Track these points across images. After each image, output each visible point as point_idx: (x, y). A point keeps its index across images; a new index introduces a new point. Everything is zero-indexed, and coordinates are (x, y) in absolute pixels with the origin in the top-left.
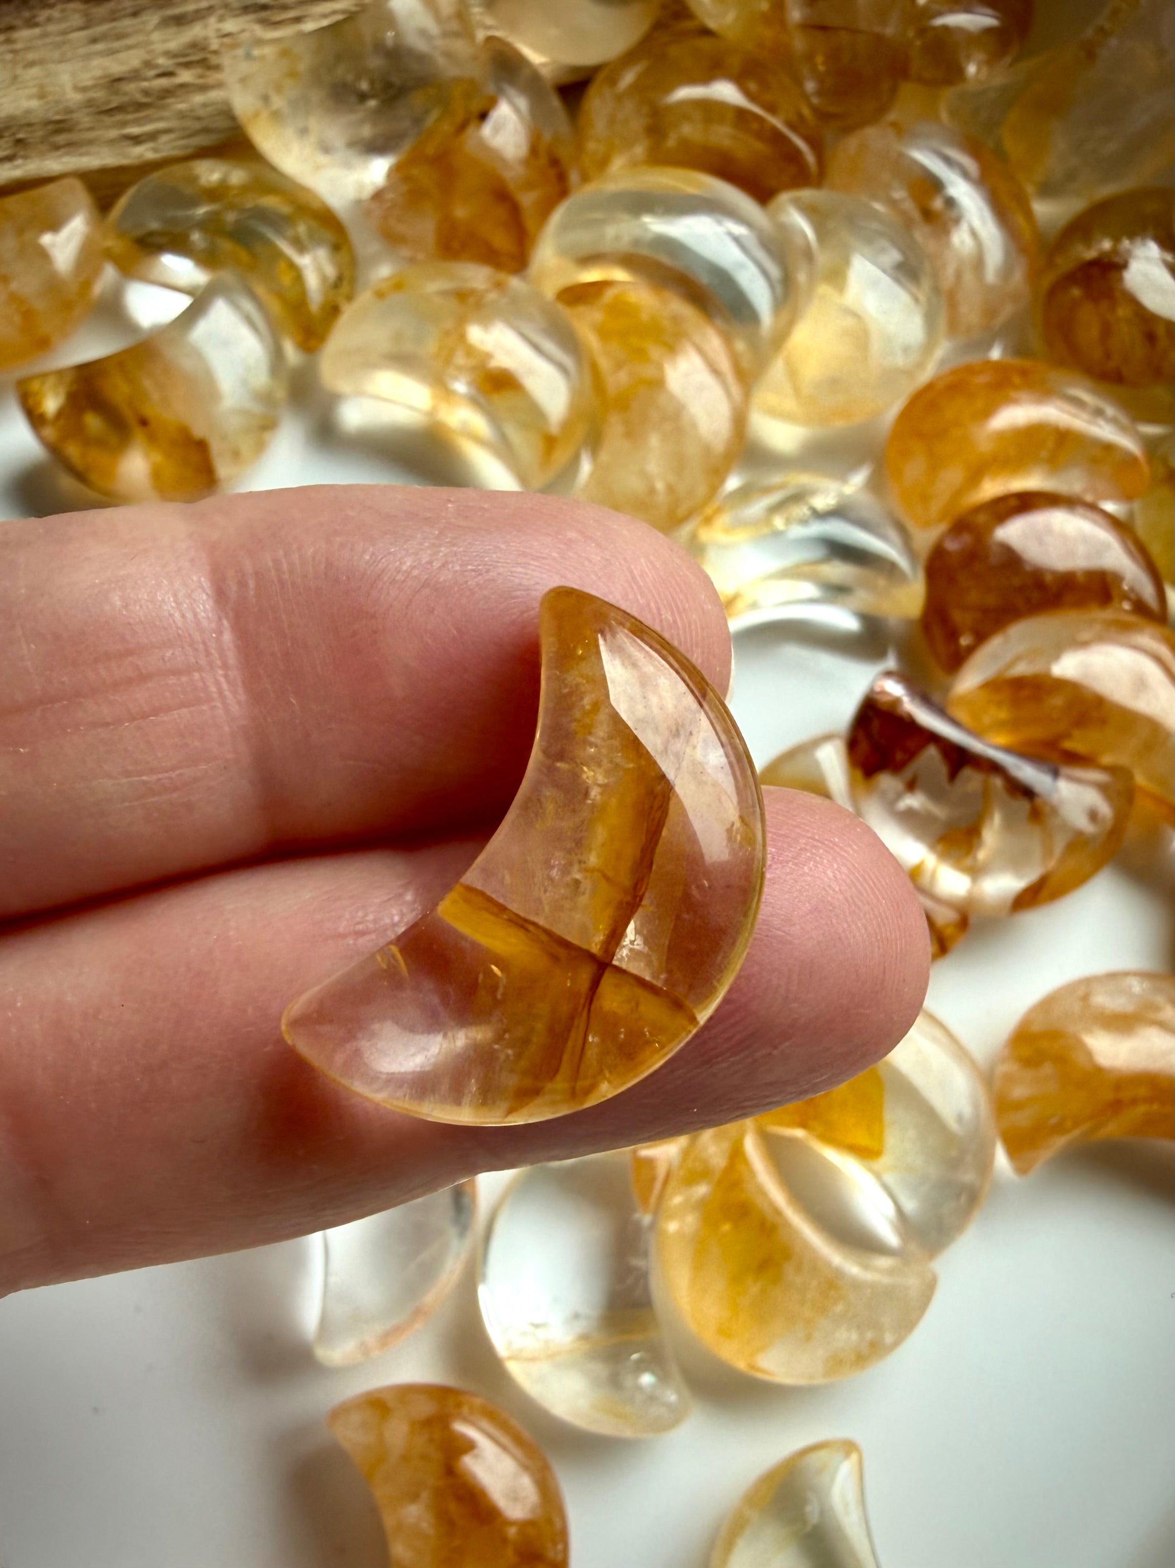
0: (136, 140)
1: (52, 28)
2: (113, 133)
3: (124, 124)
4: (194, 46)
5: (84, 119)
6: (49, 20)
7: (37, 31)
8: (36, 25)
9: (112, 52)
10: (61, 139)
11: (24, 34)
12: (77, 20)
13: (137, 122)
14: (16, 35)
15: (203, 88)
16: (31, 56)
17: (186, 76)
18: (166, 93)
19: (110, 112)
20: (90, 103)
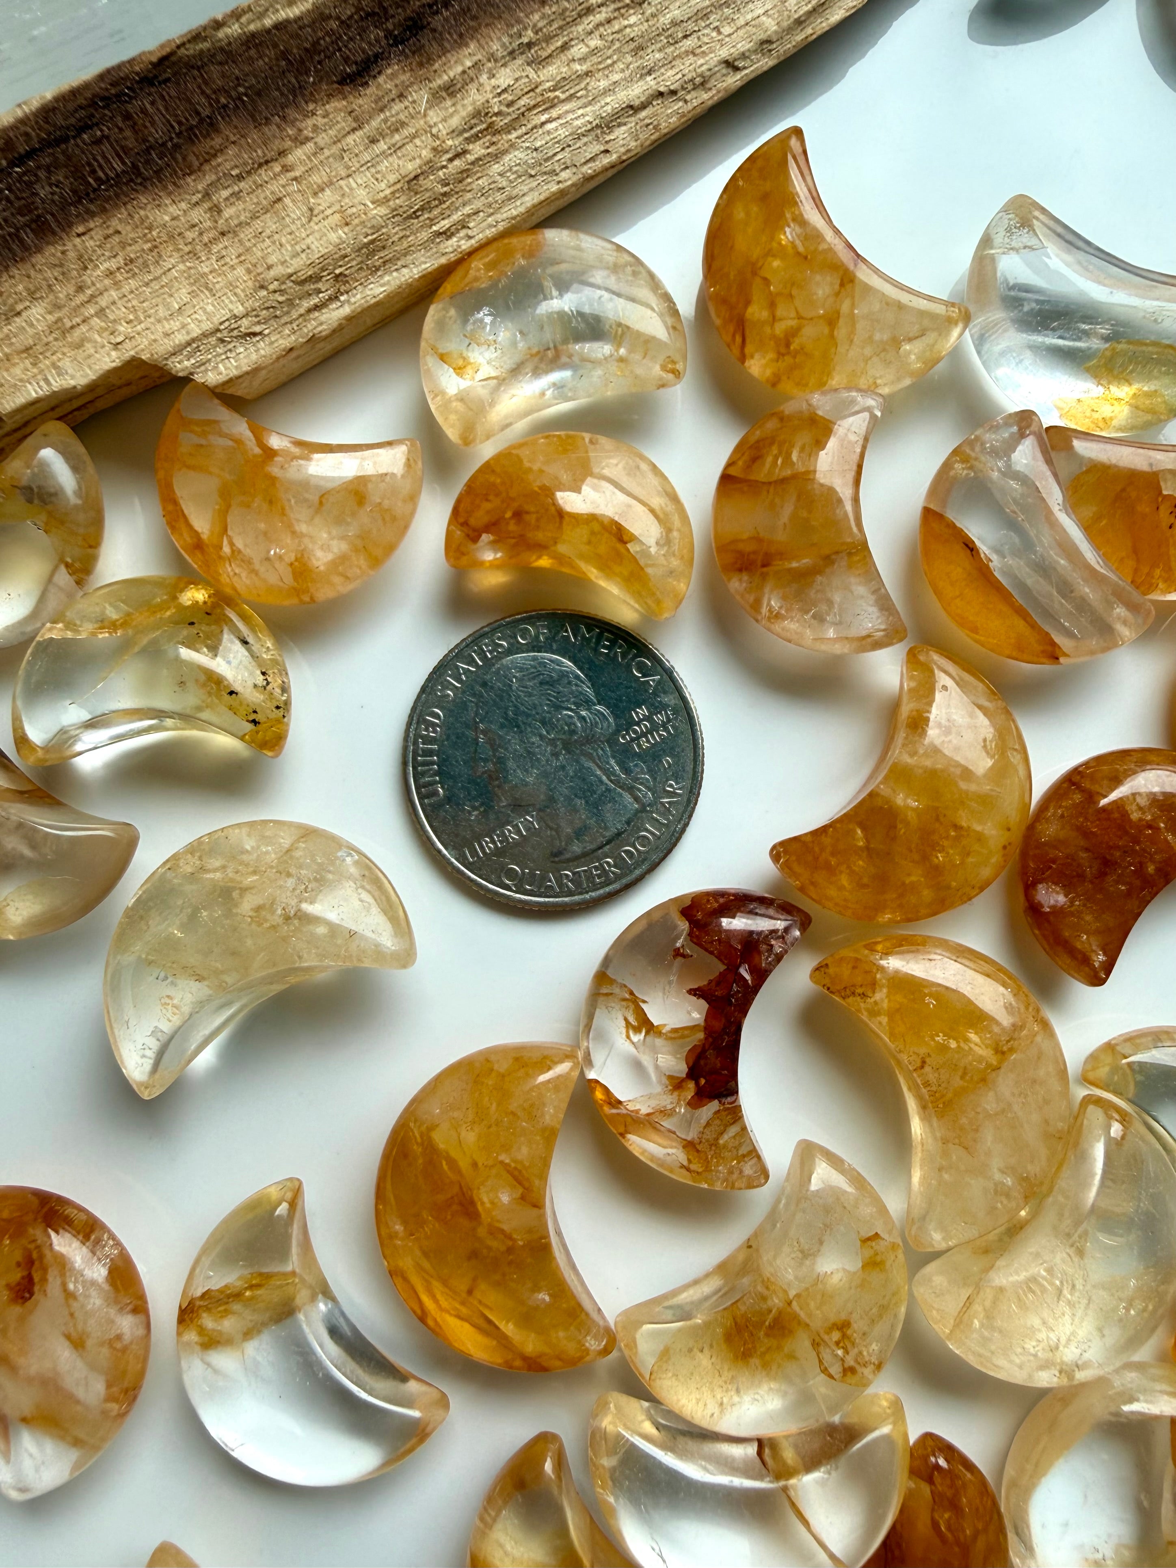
0: (447, 234)
1: (322, 139)
2: (424, 235)
3: (432, 221)
4: (479, 114)
5: (394, 231)
6: (315, 128)
7: (309, 147)
8: (308, 139)
9: (396, 148)
10: (376, 260)
11: (298, 155)
12: (344, 123)
13: (443, 216)
14: (290, 159)
15: (496, 157)
16: (316, 179)
17: (477, 150)
18: (465, 173)
19: (415, 215)
20: (395, 212)
